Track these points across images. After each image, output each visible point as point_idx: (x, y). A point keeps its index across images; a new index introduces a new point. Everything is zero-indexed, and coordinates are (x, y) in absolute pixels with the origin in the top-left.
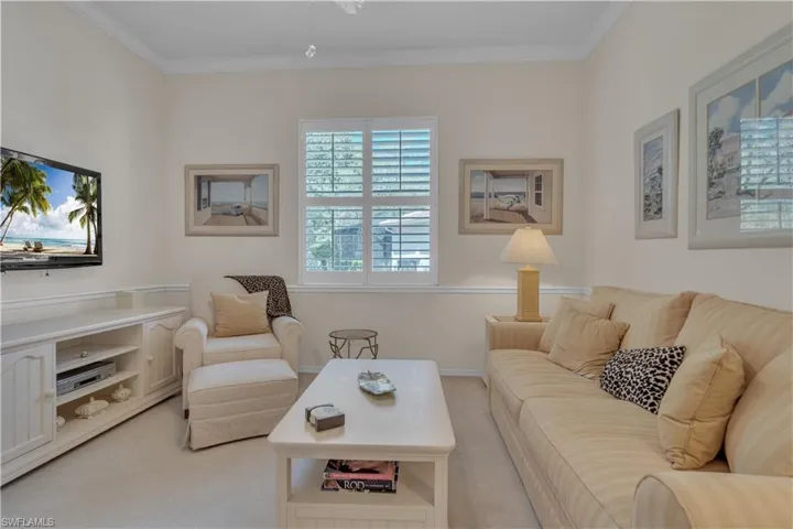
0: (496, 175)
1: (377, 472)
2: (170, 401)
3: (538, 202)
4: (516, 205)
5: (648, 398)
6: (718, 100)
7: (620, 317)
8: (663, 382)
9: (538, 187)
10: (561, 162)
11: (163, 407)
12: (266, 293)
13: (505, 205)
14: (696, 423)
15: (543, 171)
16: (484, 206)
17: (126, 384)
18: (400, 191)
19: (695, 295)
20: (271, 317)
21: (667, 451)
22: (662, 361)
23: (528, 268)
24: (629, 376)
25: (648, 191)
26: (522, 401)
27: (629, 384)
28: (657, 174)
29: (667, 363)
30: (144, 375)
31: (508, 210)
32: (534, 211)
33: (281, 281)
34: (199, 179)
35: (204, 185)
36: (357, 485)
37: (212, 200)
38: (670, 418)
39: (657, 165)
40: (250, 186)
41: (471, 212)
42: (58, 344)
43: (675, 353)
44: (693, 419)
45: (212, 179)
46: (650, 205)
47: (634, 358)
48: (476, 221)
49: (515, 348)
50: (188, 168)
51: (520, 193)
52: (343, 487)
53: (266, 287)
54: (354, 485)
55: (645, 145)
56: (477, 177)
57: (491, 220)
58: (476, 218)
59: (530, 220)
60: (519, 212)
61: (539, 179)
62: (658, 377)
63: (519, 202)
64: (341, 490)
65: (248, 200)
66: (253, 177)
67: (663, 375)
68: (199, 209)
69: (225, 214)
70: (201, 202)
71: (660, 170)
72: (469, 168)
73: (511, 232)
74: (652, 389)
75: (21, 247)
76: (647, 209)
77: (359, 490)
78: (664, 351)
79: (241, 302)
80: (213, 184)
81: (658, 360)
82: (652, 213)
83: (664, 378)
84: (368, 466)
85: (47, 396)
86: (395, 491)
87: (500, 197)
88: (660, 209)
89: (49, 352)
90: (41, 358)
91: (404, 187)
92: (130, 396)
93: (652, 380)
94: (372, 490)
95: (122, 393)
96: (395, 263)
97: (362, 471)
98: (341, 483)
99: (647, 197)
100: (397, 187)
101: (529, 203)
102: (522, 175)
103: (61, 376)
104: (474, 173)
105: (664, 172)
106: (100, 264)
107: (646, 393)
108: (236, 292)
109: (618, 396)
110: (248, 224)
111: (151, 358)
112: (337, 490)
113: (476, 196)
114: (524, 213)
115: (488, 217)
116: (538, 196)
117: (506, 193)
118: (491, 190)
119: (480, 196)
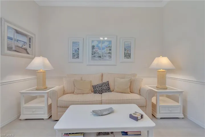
0: (17, 32)
3: (30, 47)
4: (24, 47)
9: (30, 41)
10: (35, 35)
13: (20, 46)
15: (31, 36)
16: (13, 44)
23: (41, 71)
31: (21, 48)
32: (29, 50)
41: (8, 45)
48: (10, 50)
51: (25, 42)
57: (15, 51)
58: (10, 49)
59: (28, 53)
60: (24, 49)
63: (25, 45)
71: (78, 49)
72: (7, 25)
82: (75, 57)
87: (19, 42)
88: (78, 57)
99: (73, 54)
101: (27, 47)
102: (25, 35)
105: (80, 49)
113: (10, 38)
114: (26, 50)
115: (15, 49)
116: (30, 45)
117: (20, 41)
118: (15, 38)
119: (11, 39)
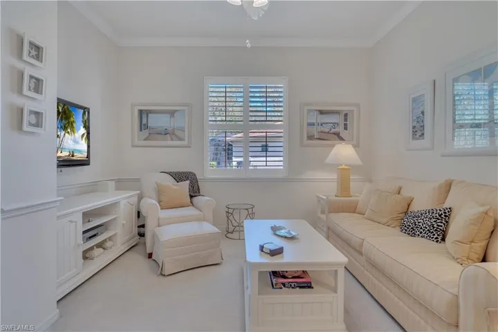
0: (321, 112)
1: (303, 278)
2: (133, 249)
3: (346, 128)
4: (333, 130)
5: (434, 235)
6: (459, 77)
7: (406, 193)
8: (441, 226)
9: (346, 120)
10: (358, 106)
11: (129, 252)
12: (188, 182)
13: (327, 130)
14: (473, 244)
15: (349, 111)
16: (315, 131)
17: (110, 239)
18: (266, 121)
19: (453, 181)
20: (191, 197)
21: (457, 259)
22: (440, 216)
23: (343, 167)
24: (421, 224)
25: (415, 124)
26: (363, 240)
27: (421, 228)
28: (421, 115)
29: (443, 216)
30: (121, 233)
31: (328, 133)
32: (344, 134)
33: (195, 175)
34: (141, 112)
35: (144, 116)
36: (293, 286)
37: (149, 125)
38: (459, 242)
39: (421, 110)
40: (174, 117)
41: (308, 134)
42: (83, 213)
43: (446, 211)
44: (472, 242)
45: (148, 112)
46: (416, 131)
47: (422, 214)
48: (310, 139)
49: (343, 212)
50: (133, 106)
51: (335, 123)
52: (285, 286)
53: (187, 179)
54: (291, 285)
55: (413, 98)
56: (311, 114)
57: (319, 139)
58: (310, 137)
59: (341, 139)
60: (334, 134)
61: (346, 115)
62: (439, 224)
63: (335, 128)
64: (284, 288)
65: (172, 125)
66: (176, 111)
67: (441, 222)
68: (141, 130)
69: (157, 134)
70: (143, 126)
71: (423, 113)
72: (306, 108)
73: (333, 146)
74: (436, 230)
75: (68, 154)
76: (414, 133)
77: (293, 288)
78: (440, 210)
79: (175, 187)
80: (150, 115)
81: (437, 215)
82: (418, 136)
83: (442, 224)
84: (296, 275)
85: (78, 245)
86: (313, 288)
87: (324, 125)
88: (423, 134)
89: (79, 218)
90: (76, 222)
91: (269, 119)
92: (113, 246)
93: (435, 226)
94: (301, 287)
95: (108, 244)
96: (235, 164)
97: (294, 277)
98: (284, 285)
99: (414, 127)
100: (263, 119)
101: (340, 129)
102: (336, 112)
103: (84, 232)
104: (309, 111)
105: (425, 114)
106: (89, 164)
107: (433, 232)
108: (169, 181)
109: (414, 235)
110: (172, 140)
111: (124, 222)
112: (281, 288)
113: (311, 124)
114: (338, 134)
115: (317, 137)
116: (346, 125)
117: (327, 123)
118: (319, 121)
119: (313, 124)
